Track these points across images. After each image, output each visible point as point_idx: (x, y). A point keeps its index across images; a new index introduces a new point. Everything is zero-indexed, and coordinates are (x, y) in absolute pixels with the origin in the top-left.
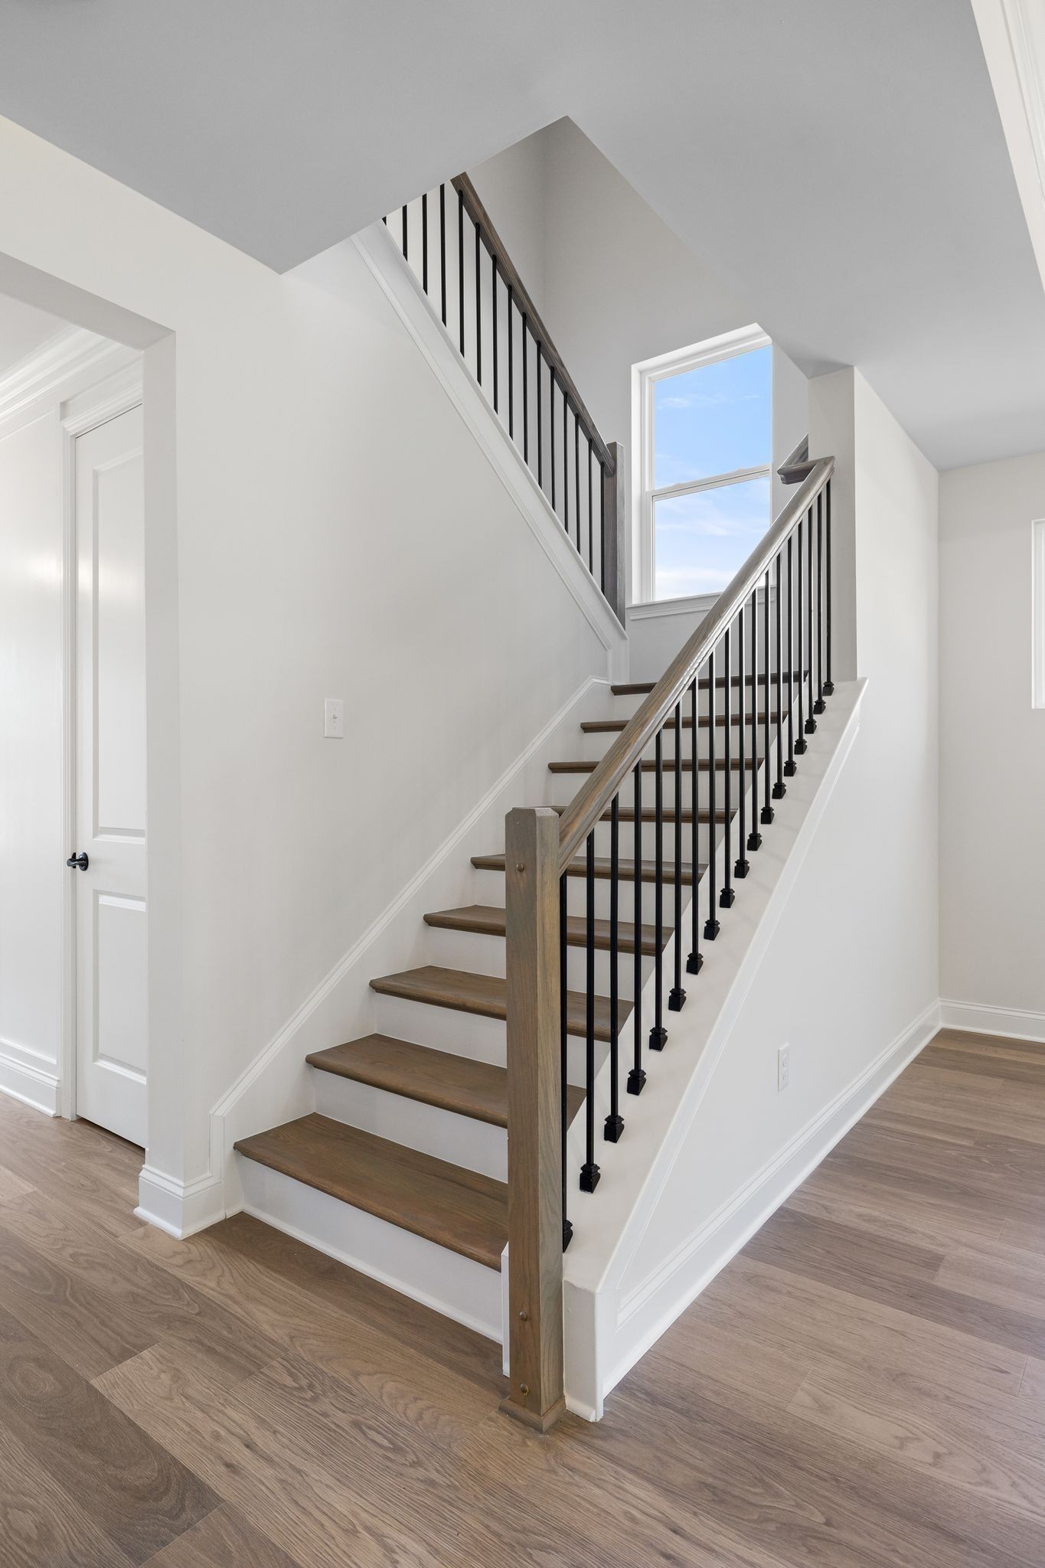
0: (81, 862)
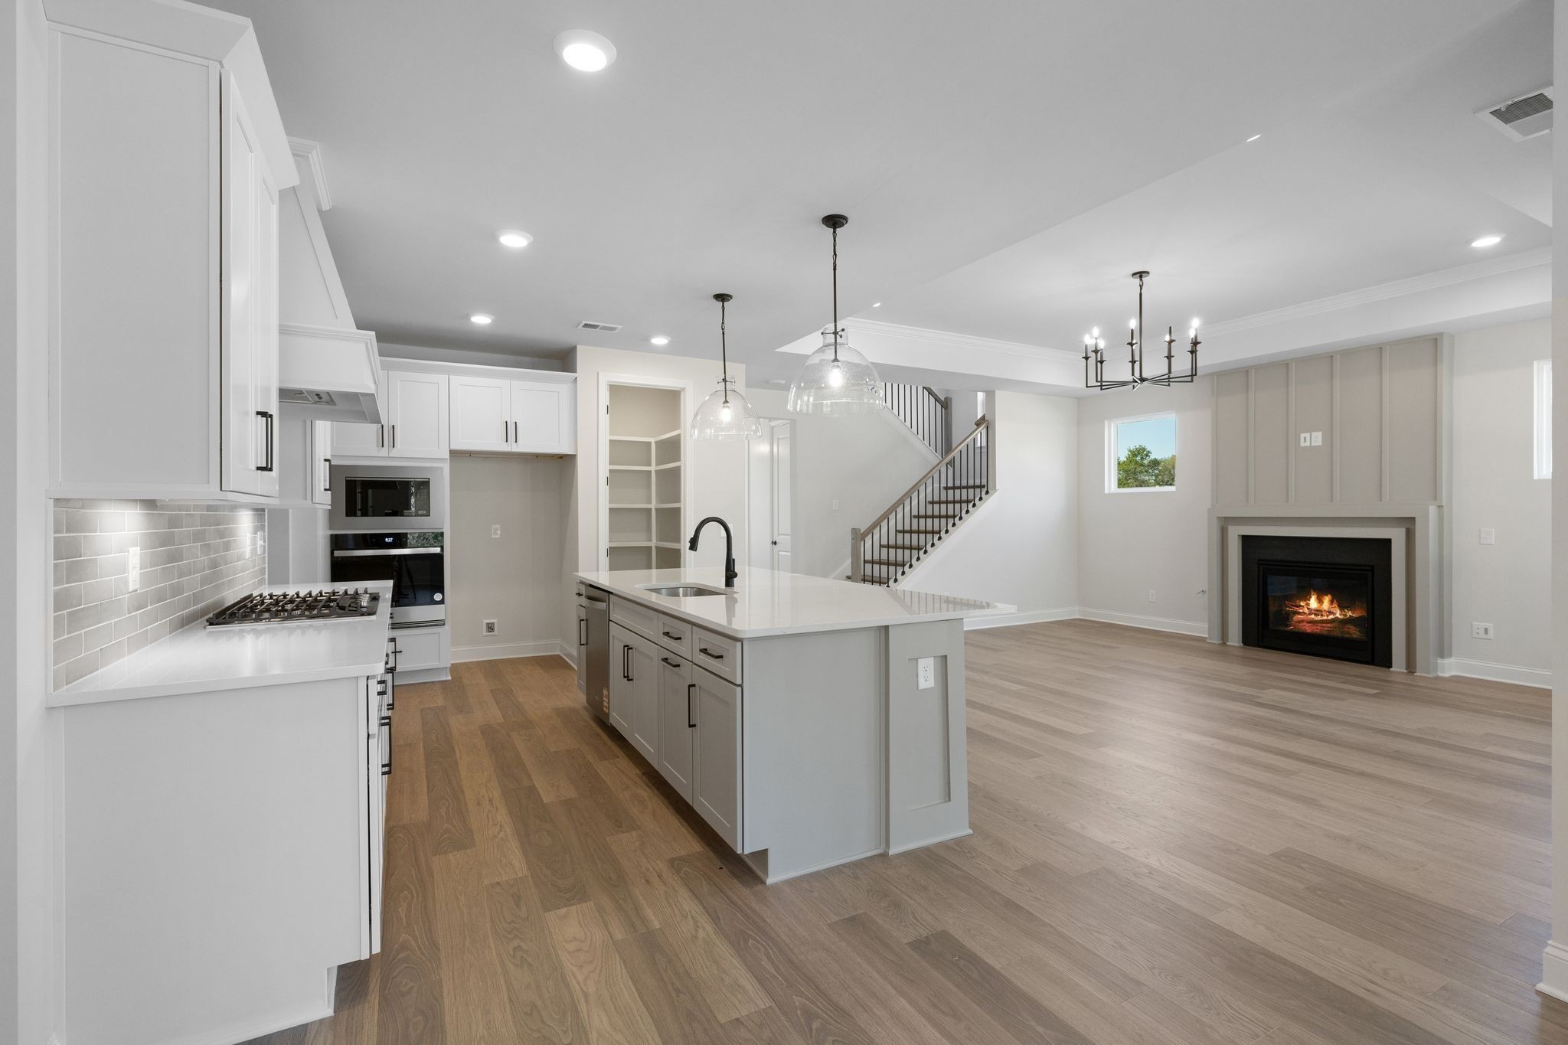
0: (775, 543)
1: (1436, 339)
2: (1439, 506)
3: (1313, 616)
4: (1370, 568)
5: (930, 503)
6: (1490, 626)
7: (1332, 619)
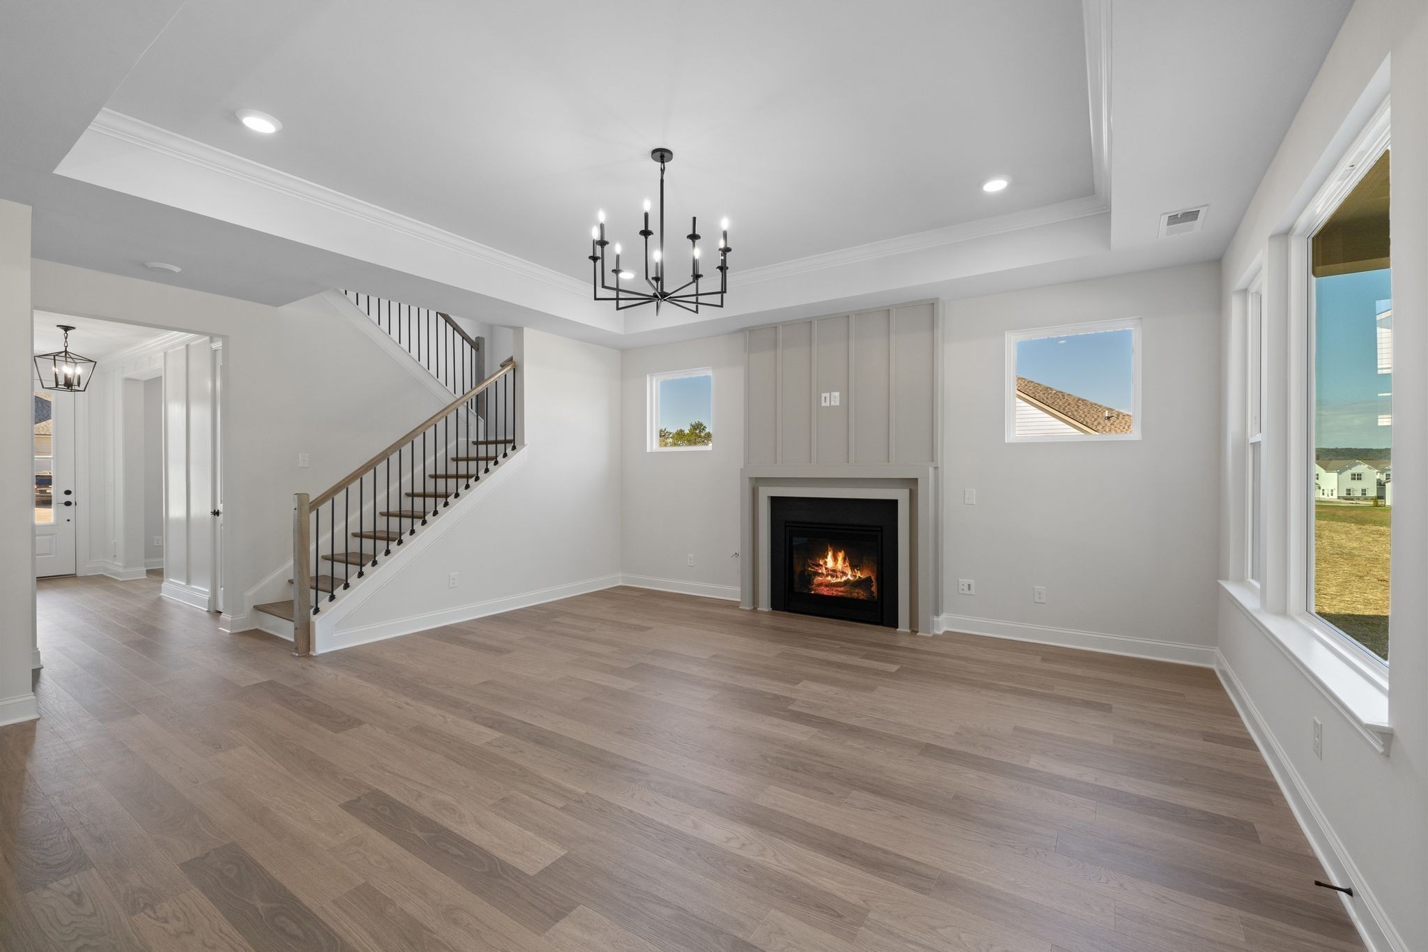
0: (218, 513)
1: (933, 304)
2: (935, 468)
3: (829, 578)
4: (879, 529)
5: (453, 459)
6: (972, 582)
7: (845, 581)
